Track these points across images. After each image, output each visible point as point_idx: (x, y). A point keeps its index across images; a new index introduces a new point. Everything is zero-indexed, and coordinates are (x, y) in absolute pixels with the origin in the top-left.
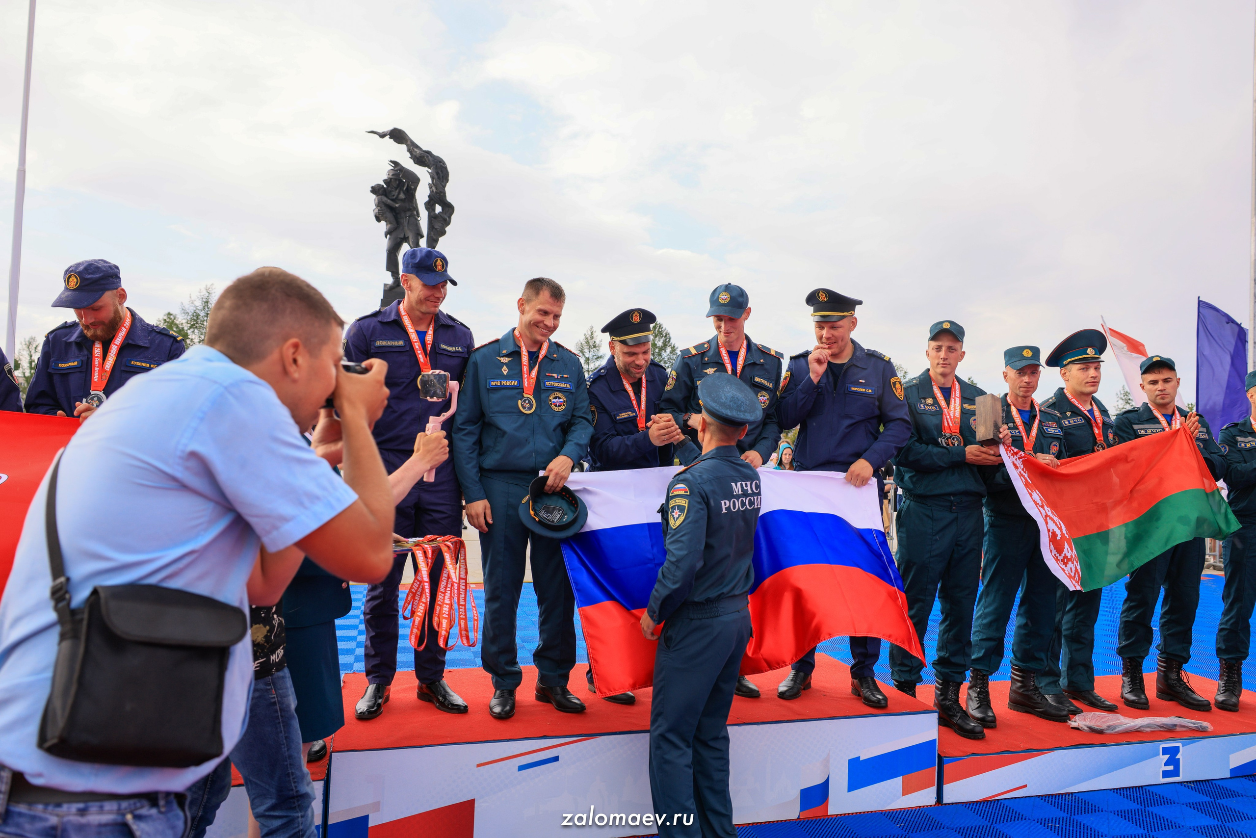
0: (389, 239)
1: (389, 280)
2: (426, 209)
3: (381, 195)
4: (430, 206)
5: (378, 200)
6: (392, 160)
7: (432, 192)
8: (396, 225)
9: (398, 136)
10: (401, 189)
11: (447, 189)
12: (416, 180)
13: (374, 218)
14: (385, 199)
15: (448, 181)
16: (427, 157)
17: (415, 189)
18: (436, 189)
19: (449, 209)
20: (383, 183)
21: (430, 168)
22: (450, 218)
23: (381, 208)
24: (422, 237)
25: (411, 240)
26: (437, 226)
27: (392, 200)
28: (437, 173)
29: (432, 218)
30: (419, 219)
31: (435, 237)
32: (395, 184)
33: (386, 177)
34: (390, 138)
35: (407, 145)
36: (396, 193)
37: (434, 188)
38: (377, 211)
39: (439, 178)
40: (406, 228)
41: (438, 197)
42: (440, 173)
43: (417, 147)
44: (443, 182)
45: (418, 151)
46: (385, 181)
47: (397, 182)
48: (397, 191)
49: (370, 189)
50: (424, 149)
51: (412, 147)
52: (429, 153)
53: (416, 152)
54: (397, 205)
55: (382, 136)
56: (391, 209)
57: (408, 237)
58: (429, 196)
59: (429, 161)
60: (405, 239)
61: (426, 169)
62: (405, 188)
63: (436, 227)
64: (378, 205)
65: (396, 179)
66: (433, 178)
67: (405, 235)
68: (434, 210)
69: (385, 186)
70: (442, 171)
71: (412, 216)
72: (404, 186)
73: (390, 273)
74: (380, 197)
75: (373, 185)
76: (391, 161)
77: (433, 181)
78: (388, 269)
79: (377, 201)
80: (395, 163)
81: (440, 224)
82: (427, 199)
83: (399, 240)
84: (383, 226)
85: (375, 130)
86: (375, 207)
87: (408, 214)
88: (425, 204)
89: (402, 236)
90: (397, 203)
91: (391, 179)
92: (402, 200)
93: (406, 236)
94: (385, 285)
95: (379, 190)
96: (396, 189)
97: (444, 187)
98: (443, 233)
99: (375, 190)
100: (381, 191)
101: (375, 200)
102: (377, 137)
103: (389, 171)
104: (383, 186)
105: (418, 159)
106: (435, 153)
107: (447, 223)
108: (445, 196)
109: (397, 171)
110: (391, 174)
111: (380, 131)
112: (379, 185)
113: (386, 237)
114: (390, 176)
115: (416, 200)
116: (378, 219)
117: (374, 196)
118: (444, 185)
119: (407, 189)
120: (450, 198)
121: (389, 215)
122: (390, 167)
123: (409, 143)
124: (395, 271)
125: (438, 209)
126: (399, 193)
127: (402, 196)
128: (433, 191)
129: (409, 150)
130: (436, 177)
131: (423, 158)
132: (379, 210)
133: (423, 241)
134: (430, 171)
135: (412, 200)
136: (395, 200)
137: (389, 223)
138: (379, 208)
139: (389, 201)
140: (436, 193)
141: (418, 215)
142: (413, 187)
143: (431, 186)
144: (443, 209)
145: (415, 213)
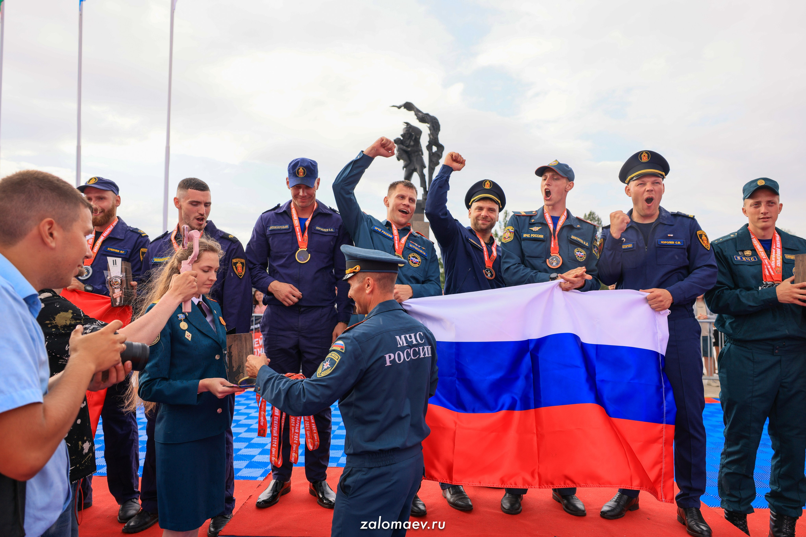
0: (406, 171)
2: (427, 150)
4: (429, 148)
6: (406, 121)
7: (430, 138)
8: (409, 162)
9: (409, 106)
10: (411, 139)
11: (439, 136)
12: (418, 132)
13: (396, 159)
14: (402, 146)
15: (439, 130)
16: (427, 117)
17: (420, 138)
18: (433, 136)
19: (441, 148)
21: (428, 124)
22: (442, 154)
23: (400, 152)
24: (425, 167)
25: (418, 170)
26: (434, 159)
28: (433, 127)
29: (431, 155)
30: (423, 156)
31: (433, 167)
32: (407, 136)
33: (402, 133)
34: (404, 108)
35: (415, 112)
36: (408, 142)
37: (431, 137)
39: (434, 129)
40: (415, 163)
41: (434, 141)
42: (435, 126)
44: (437, 131)
45: (420, 114)
46: (402, 135)
47: (409, 135)
48: (409, 140)
49: (395, 141)
50: (425, 111)
51: (418, 112)
52: (427, 114)
53: (419, 115)
54: (409, 149)
55: (399, 107)
56: (406, 152)
58: (429, 142)
59: (428, 119)
60: (415, 170)
61: (426, 124)
62: (413, 138)
65: (408, 134)
66: (430, 130)
68: (432, 150)
69: (402, 138)
70: (436, 125)
71: (419, 155)
72: (413, 137)
74: (399, 145)
75: (396, 138)
76: (405, 123)
77: (430, 132)
79: (398, 149)
80: (407, 124)
81: (436, 158)
82: (427, 143)
83: (411, 171)
84: (402, 163)
85: (395, 105)
86: (396, 152)
87: (416, 154)
88: (426, 146)
89: (413, 168)
90: (409, 148)
92: (413, 146)
93: (416, 168)
96: (408, 139)
97: (437, 134)
98: (438, 163)
100: (399, 142)
101: (396, 147)
102: (396, 108)
103: (404, 129)
104: (400, 139)
105: (421, 119)
106: (431, 114)
107: (440, 156)
108: (438, 140)
109: (408, 128)
110: (405, 130)
111: (398, 105)
113: (403, 169)
114: (405, 132)
115: (420, 145)
116: (399, 159)
118: (437, 133)
119: (415, 138)
120: (441, 141)
121: (405, 156)
122: (404, 126)
123: (415, 110)
125: (435, 149)
126: (410, 142)
127: (412, 143)
129: (416, 114)
130: (432, 129)
131: (424, 118)
132: (399, 154)
133: (426, 171)
134: (429, 125)
135: (418, 145)
136: (408, 147)
137: (404, 160)
138: (399, 152)
139: (405, 147)
140: (433, 139)
141: (422, 154)
142: (418, 137)
143: (429, 135)
144: (437, 149)
145: (420, 153)
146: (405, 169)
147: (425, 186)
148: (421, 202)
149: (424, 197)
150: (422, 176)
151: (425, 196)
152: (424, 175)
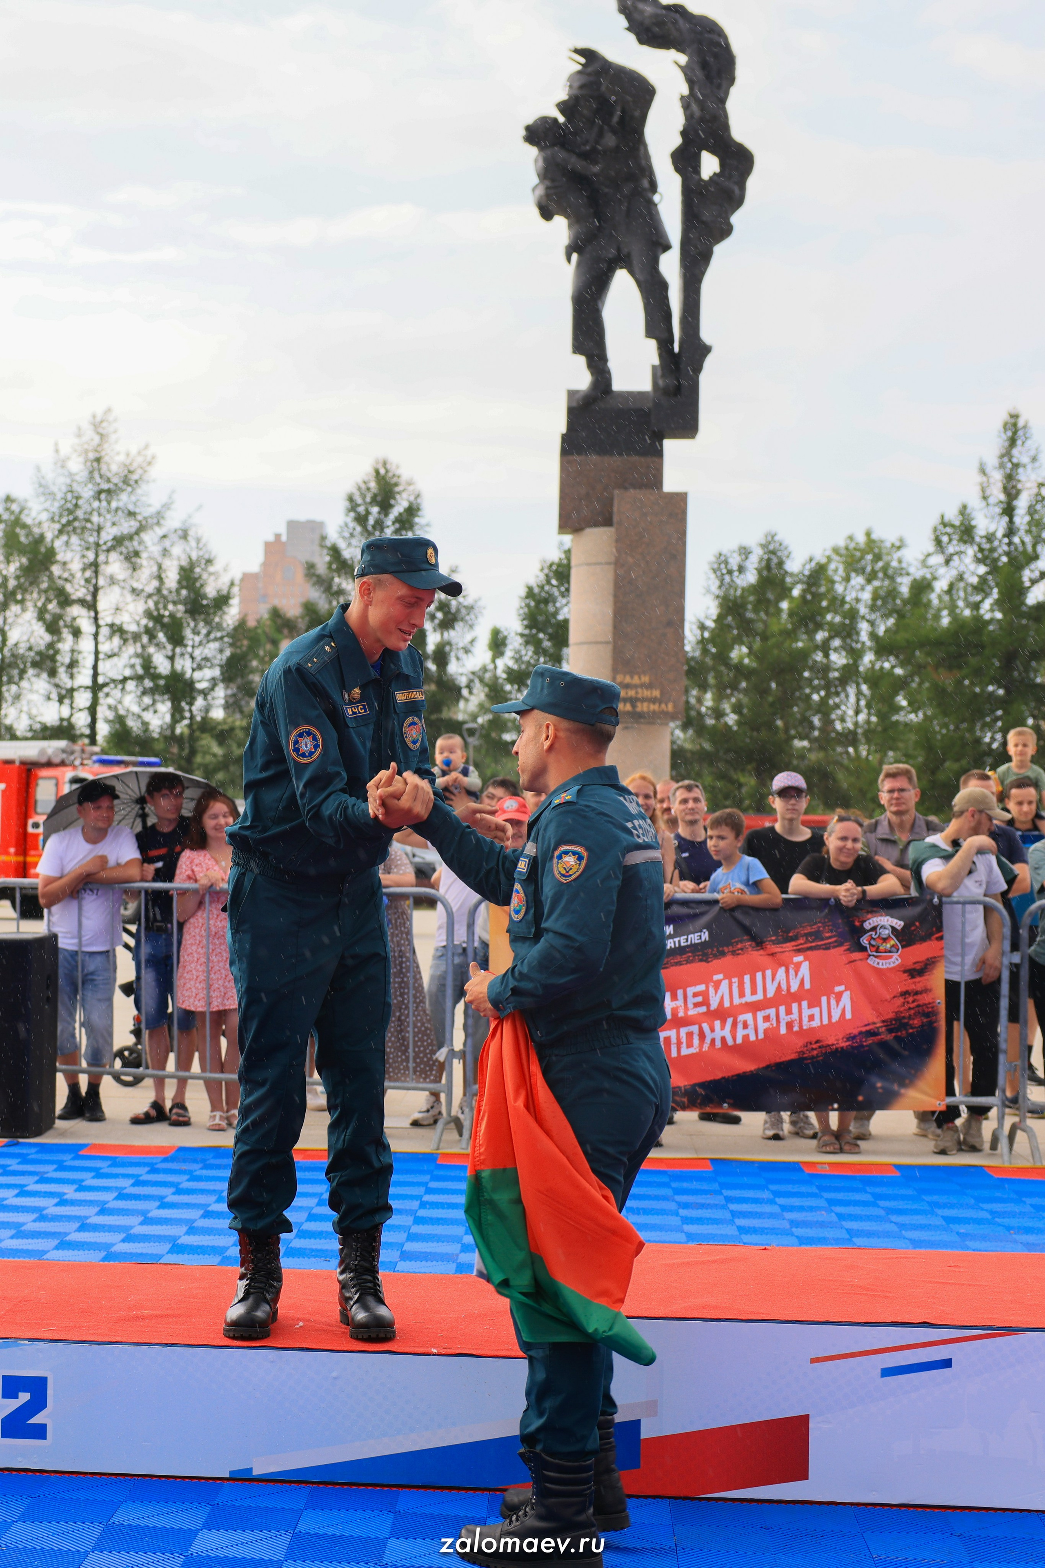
0: (579, 264)
1: (583, 380)
2: (677, 169)
3: (553, 145)
4: (685, 160)
5: (545, 160)
7: (689, 117)
8: (594, 225)
10: (605, 124)
12: (638, 93)
13: (536, 212)
14: (561, 154)
16: (673, 23)
17: (643, 118)
18: (702, 108)
19: (738, 161)
20: (556, 113)
21: (680, 50)
23: (553, 179)
24: (667, 247)
25: (637, 261)
26: (708, 213)
27: (584, 156)
28: (703, 64)
30: (656, 198)
32: (586, 111)
33: (563, 95)
36: (590, 135)
37: (695, 108)
38: (540, 191)
39: (708, 76)
40: (621, 229)
41: (707, 129)
42: (712, 61)
45: (647, 10)
46: (563, 107)
47: (594, 105)
48: (595, 128)
49: (523, 133)
52: (677, 11)
53: (642, 12)
54: (596, 169)
56: (579, 180)
57: (628, 255)
58: (684, 134)
59: (681, 31)
60: (621, 260)
61: (674, 54)
62: (615, 119)
63: (706, 215)
65: (588, 97)
66: (689, 78)
67: (619, 250)
68: (696, 168)
69: (561, 119)
70: (714, 56)
72: (611, 114)
73: (581, 360)
74: (549, 152)
75: (530, 121)
76: (578, 51)
77: (690, 87)
78: (578, 347)
79: (541, 163)
80: (588, 54)
81: (716, 208)
82: (678, 141)
83: (603, 264)
86: (535, 180)
87: (627, 189)
88: (673, 154)
89: (610, 252)
90: (596, 163)
91: (577, 98)
92: (611, 154)
93: (624, 249)
94: (571, 394)
95: (546, 132)
96: (592, 123)
97: (723, 101)
98: (726, 231)
100: (550, 136)
101: (536, 161)
103: (571, 78)
104: (556, 120)
105: (649, 30)
106: (695, 9)
107: (735, 200)
108: (726, 127)
109: (593, 74)
110: (577, 83)
112: (544, 120)
113: (569, 260)
114: (575, 91)
115: (645, 146)
116: (546, 214)
117: (533, 152)
118: (722, 94)
119: (622, 119)
121: (573, 198)
122: (574, 64)
124: (596, 352)
126: (601, 134)
127: (610, 140)
129: (627, 11)
130: (698, 74)
131: (664, 27)
132: (547, 188)
134: (685, 60)
135: (638, 149)
136: (589, 155)
137: (575, 219)
138: (548, 183)
139: (573, 159)
140: (702, 120)
141: (653, 187)
142: (637, 113)
143: (686, 103)
144: (722, 165)
145: (645, 183)
146: (575, 257)
147: (665, 335)
148: (647, 406)
149: (661, 382)
150: (653, 289)
151: (663, 376)
152: (663, 286)
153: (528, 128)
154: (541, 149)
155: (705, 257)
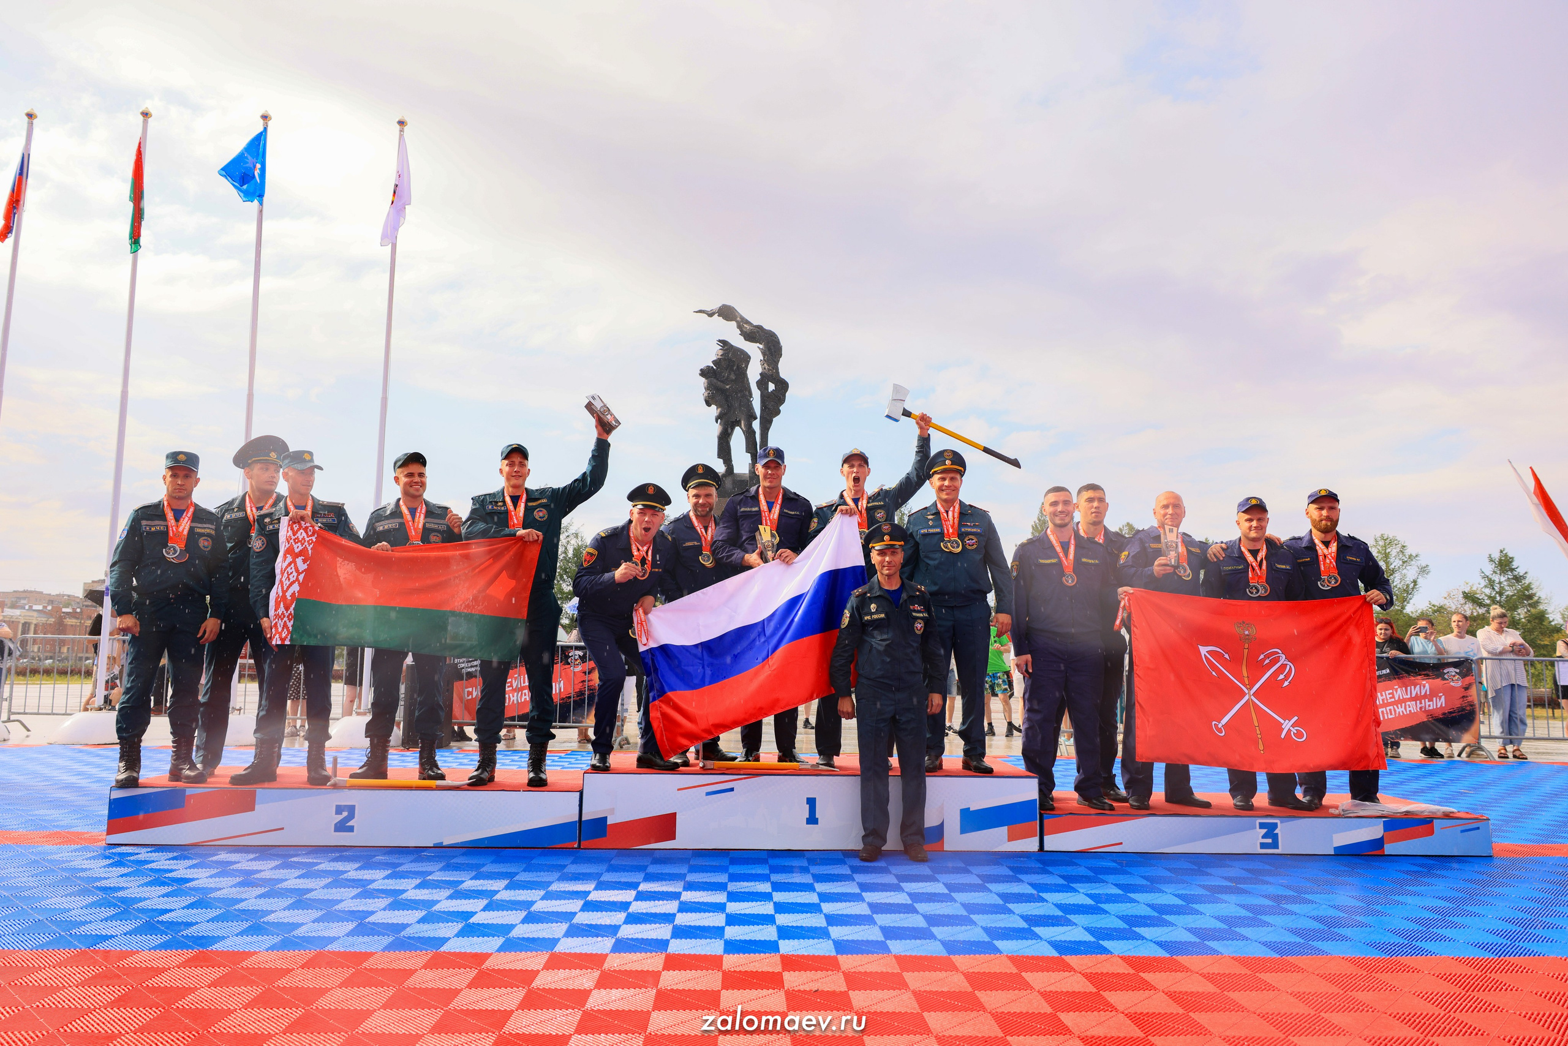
0: (720, 424)
1: (722, 468)
2: (759, 388)
3: (711, 377)
4: (762, 384)
5: (708, 384)
6: (721, 339)
7: (763, 369)
8: (727, 409)
9: (727, 313)
10: (732, 369)
11: (780, 365)
12: (746, 358)
13: (704, 403)
14: (714, 380)
15: (780, 355)
16: (759, 332)
17: (747, 367)
18: (769, 365)
19: (783, 386)
20: (712, 365)
21: (761, 344)
22: (784, 396)
23: (711, 391)
24: (756, 418)
25: (743, 423)
27: (722, 381)
28: (769, 349)
29: (765, 398)
30: (751, 399)
31: (769, 418)
32: (724, 364)
33: (715, 358)
34: (718, 316)
35: (737, 322)
36: (725, 374)
37: (765, 365)
38: (706, 394)
39: (771, 354)
40: (738, 411)
41: (771, 374)
42: (772, 348)
43: (748, 322)
44: (775, 357)
45: (748, 327)
46: (714, 362)
47: (727, 362)
48: (727, 371)
49: (699, 372)
50: (754, 321)
51: (742, 324)
52: (760, 327)
53: (746, 328)
54: (728, 387)
55: (711, 315)
57: (740, 421)
58: (762, 374)
59: (760, 336)
60: (737, 423)
61: (758, 345)
62: (735, 367)
63: (770, 406)
64: (707, 389)
65: (725, 359)
66: (764, 354)
67: (736, 419)
68: (767, 388)
69: (714, 367)
70: (774, 346)
71: (744, 396)
72: (734, 365)
73: (721, 459)
74: (709, 379)
75: (702, 367)
76: (719, 341)
77: (764, 357)
78: (719, 456)
80: (724, 343)
81: (774, 404)
82: (759, 377)
84: (714, 410)
85: (702, 309)
86: (704, 391)
87: (740, 395)
88: (757, 383)
89: (733, 420)
90: (726, 383)
91: (719, 359)
92: (732, 381)
93: (738, 420)
94: (717, 474)
95: (708, 373)
96: (726, 369)
97: (777, 362)
98: (778, 412)
99: (704, 373)
100: (710, 374)
101: (704, 383)
102: (705, 316)
103: (718, 352)
104: (712, 367)
105: (748, 335)
106: (766, 327)
107: (782, 400)
108: (779, 372)
109: (726, 350)
110: (720, 354)
111: (708, 308)
112: (707, 367)
113: (717, 422)
114: (719, 357)
115: (747, 379)
116: (708, 404)
117: (703, 380)
118: (776, 360)
119: (738, 368)
120: (783, 375)
121: (720, 398)
122: (718, 347)
123: (738, 319)
124: (727, 457)
125: (771, 387)
126: (729, 373)
127: (733, 377)
128: (765, 368)
129: (739, 327)
130: (768, 352)
131: (754, 334)
133: (756, 425)
134: (761, 346)
135: (744, 379)
136: (725, 381)
137: (718, 406)
138: (709, 392)
139: (719, 383)
140: (769, 370)
141: (751, 395)
142: (743, 366)
143: (763, 362)
144: (776, 387)
145: (747, 393)
147: (754, 452)
148: (746, 479)
149: (753, 470)
150: (750, 434)
152: (754, 432)
153: (701, 370)
154: (706, 378)
155: (771, 422)
